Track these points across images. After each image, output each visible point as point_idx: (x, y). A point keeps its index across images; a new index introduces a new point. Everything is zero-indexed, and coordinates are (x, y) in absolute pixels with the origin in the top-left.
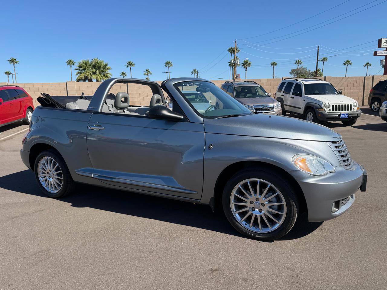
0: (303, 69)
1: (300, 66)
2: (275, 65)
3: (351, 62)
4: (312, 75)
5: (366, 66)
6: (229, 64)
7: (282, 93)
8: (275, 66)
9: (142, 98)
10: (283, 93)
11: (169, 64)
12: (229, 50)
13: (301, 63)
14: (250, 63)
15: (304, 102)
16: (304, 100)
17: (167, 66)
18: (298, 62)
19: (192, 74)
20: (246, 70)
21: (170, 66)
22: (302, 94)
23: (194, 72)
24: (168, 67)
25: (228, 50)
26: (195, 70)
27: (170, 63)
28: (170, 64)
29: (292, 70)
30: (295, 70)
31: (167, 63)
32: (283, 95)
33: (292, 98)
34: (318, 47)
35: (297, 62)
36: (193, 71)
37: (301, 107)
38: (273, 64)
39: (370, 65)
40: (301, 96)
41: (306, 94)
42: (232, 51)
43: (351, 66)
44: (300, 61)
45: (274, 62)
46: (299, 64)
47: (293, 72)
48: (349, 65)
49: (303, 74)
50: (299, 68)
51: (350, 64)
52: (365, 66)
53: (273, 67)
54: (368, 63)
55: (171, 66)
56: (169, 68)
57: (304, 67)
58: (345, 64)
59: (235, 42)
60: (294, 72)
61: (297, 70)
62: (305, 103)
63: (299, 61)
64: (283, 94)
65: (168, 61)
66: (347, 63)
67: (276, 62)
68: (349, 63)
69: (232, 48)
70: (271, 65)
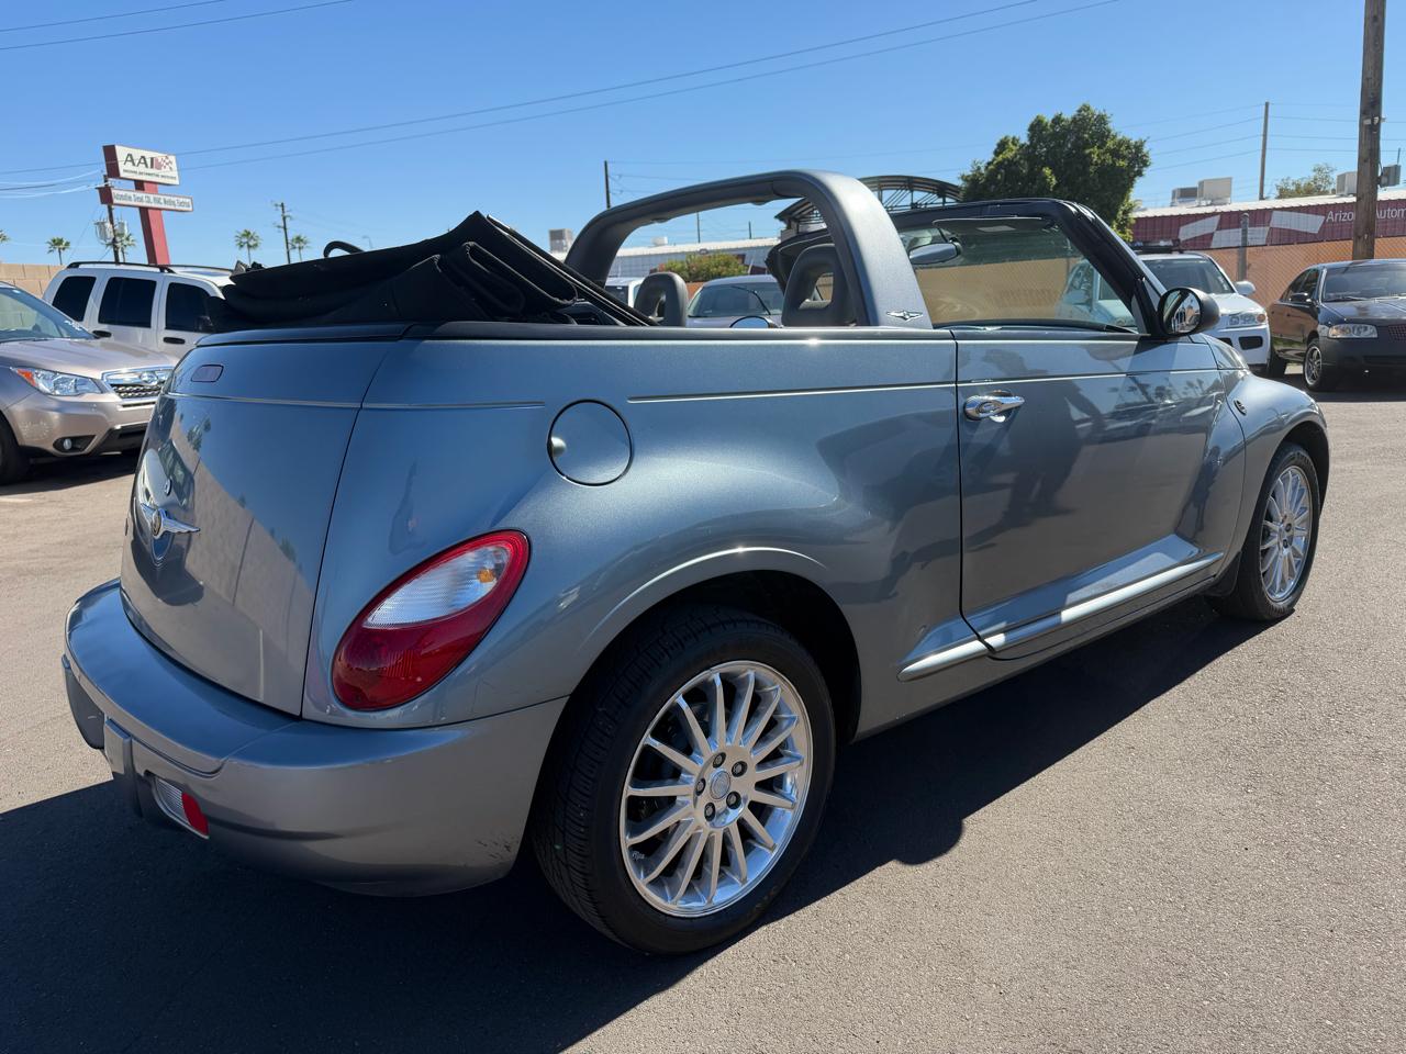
7: (92, 323)
10: (101, 322)
32: (102, 333)
33: (170, 340)
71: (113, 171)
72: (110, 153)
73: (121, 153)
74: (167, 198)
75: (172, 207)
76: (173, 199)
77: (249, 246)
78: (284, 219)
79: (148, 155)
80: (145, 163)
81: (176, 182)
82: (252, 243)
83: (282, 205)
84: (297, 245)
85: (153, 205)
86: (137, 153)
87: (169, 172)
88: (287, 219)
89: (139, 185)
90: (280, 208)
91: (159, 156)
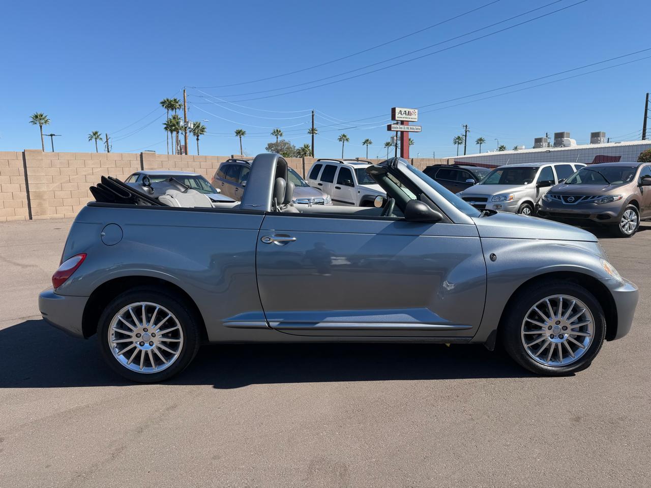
0: (285, 144)
1: (280, 139)
2: (243, 134)
3: (348, 137)
4: (299, 153)
5: (366, 144)
6: (165, 126)
7: (318, 181)
8: (241, 136)
9: (57, 184)
10: (321, 180)
11: (40, 119)
12: (163, 103)
13: (281, 135)
14: (204, 129)
15: (358, 194)
16: (359, 192)
17: (38, 122)
18: (277, 133)
19: (90, 140)
20: (198, 139)
21: (42, 123)
22: (353, 182)
23: (94, 137)
24: (38, 125)
25: (161, 103)
26: (95, 134)
27: (43, 117)
28: (43, 119)
29: (269, 145)
30: (273, 144)
31: (36, 117)
32: (320, 184)
33: (337, 188)
34: (313, 112)
35: (275, 132)
36: (92, 134)
37: (354, 202)
38: (239, 133)
39: (370, 143)
40: (353, 185)
41: (359, 184)
42: (170, 105)
43: (348, 142)
44: (280, 131)
45: (240, 129)
46: (278, 136)
47: (270, 146)
48: (345, 142)
49: (285, 152)
50: (279, 142)
51: (347, 140)
52: (364, 143)
53: (239, 137)
54: (368, 140)
55: (46, 122)
56: (41, 127)
57: (287, 140)
58: (340, 140)
59: (184, 91)
60: (273, 147)
61: (276, 144)
62: (360, 196)
63: (277, 131)
64: (321, 182)
65: (39, 113)
66: (343, 138)
67: (243, 130)
68: (345, 139)
69: (168, 100)
70: (236, 134)
71: (393, 117)
72: (394, 110)
73: (397, 110)
74: (412, 127)
75: (413, 130)
76: (414, 127)
77: (459, 143)
78: (466, 132)
79: (407, 110)
80: (406, 114)
81: (416, 120)
82: (460, 142)
83: (466, 126)
84: (480, 142)
85: (406, 130)
86: (403, 110)
87: (414, 117)
88: (468, 132)
89: (402, 123)
90: (465, 127)
91: (411, 110)
